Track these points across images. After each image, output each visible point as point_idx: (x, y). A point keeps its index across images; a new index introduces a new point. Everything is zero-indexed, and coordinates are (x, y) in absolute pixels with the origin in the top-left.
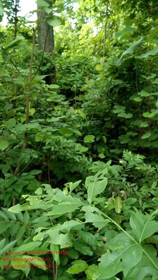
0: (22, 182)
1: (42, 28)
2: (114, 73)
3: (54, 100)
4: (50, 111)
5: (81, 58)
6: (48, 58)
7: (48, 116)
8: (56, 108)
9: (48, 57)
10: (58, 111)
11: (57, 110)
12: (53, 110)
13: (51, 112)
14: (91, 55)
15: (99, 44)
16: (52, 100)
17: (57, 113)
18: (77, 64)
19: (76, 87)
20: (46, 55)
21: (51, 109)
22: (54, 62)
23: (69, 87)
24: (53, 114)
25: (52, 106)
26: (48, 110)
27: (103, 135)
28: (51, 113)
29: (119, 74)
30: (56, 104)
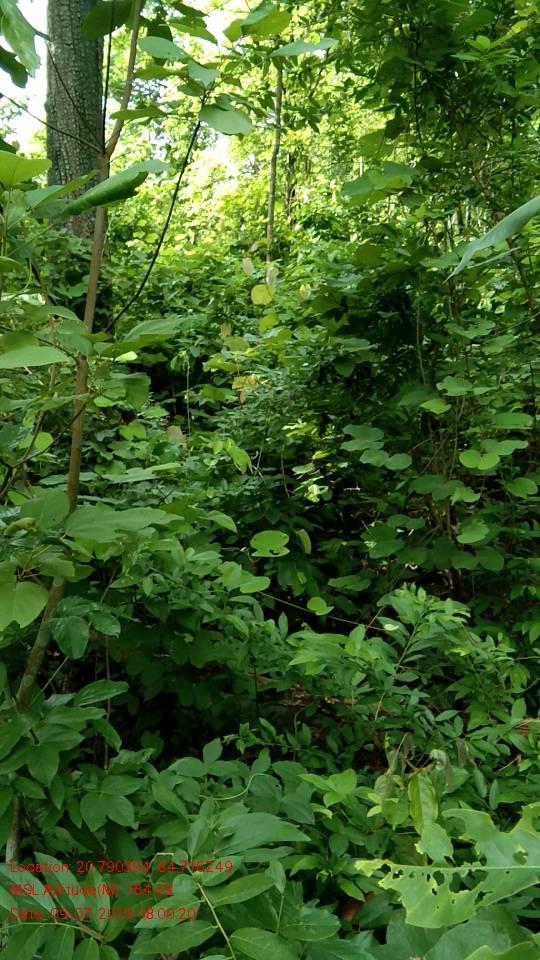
0: (55, 735)
1: (65, 154)
2: (336, 314)
3: (121, 403)
4: (106, 442)
5: (199, 262)
6: (86, 257)
7: (99, 461)
8: (129, 431)
9: (87, 253)
10: (136, 440)
11: (132, 438)
12: (119, 437)
13: (110, 446)
14: (226, 254)
15: (253, 219)
16: (112, 404)
17: (132, 449)
18: (186, 279)
19: (187, 357)
20: (79, 247)
21: (110, 433)
22: (108, 272)
23: (161, 358)
24: (117, 453)
25: (112, 422)
26: (100, 437)
27: (299, 526)
28: (110, 450)
29: (352, 319)
30: (128, 416)
